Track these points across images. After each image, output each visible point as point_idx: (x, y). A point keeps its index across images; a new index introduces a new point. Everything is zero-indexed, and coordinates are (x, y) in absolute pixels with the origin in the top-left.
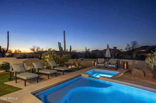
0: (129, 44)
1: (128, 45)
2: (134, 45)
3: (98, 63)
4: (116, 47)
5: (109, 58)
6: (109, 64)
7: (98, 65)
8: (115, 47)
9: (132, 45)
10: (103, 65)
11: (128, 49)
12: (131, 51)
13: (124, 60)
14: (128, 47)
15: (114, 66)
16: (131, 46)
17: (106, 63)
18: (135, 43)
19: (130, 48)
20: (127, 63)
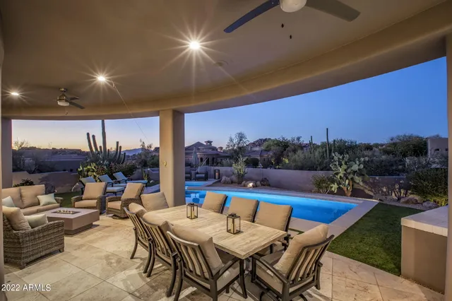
0: (233, 137)
1: (231, 140)
2: (241, 140)
4: (210, 142)
8: (208, 142)
9: (237, 140)
11: (231, 148)
12: (235, 151)
14: (231, 144)
15: (204, 175)
16: (235, 141)
18: (241, 137)
19: (234, 145)
20: (219, 170)
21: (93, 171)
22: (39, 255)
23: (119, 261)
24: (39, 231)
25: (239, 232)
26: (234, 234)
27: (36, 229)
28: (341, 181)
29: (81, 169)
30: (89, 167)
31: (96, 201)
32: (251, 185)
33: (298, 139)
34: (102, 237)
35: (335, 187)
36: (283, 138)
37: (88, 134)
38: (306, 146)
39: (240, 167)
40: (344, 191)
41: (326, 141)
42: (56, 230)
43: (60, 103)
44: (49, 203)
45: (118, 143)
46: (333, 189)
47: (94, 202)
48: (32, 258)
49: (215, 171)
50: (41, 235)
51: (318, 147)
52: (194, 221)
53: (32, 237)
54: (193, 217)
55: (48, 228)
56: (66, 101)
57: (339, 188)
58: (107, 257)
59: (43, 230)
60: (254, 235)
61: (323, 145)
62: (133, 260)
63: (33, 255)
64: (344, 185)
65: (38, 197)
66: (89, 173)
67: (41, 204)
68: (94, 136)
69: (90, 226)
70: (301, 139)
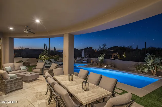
1: (100, 47)
2: (104, 47)
3: (77, 60)
4: (92, 48)
5: (84, 57)
6: (84, 60)
7: (78, 61)
9: (102, 47)
10: (80, 61)
12: (101, 51)
13: (92, 58)
15: (86, 61)
17: (82, 60)
18: (104, 46)
19: (101, 49)
20: (93, 59)
21: (44, 58)
22: (12, 90)
23: (40, 96)
24: (13, 81)
25: (88, 90)
26: (85, 91)
27: (12, 80)
28: (150, 67)
29: (40, 57)
30: (43, 56)
31: (40, 70)
32: (105, 66)
33: (131, 47)
34: (39, 84)
35: (146, 70)
36: (124, 46)
37: (44, 44)
38: (135, 50)
39: (101, 58)
40: (152, 72)
41: (145, 48)
42: (20, 81)
43: (25, 32)
44: (23, 70)
45: (54, 47)
46: (145, 71)
47: (39, 70)
48: (10, 91)
49: (91, 59)
50: (14, 82)
51: (141, 50)
52: (70, 82)
53: (10, 83)
54: (70, 80)
55: (16, 80)
56: (27, 31)
57: (149, 71)
58: (37, 93)
59: (15, 80)
60: (94, 92)
61: (144, 50)
62: (46, 96)
63: (10, 90)
64: (152, 69)
65: (20, 67)
66: (43, 59)
67: (21, 70)
68: (46, 45)
69: (36, 79)
70: (132, 47)
